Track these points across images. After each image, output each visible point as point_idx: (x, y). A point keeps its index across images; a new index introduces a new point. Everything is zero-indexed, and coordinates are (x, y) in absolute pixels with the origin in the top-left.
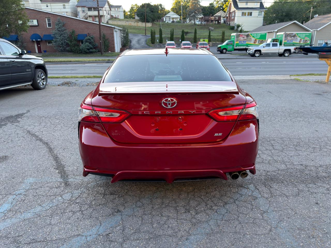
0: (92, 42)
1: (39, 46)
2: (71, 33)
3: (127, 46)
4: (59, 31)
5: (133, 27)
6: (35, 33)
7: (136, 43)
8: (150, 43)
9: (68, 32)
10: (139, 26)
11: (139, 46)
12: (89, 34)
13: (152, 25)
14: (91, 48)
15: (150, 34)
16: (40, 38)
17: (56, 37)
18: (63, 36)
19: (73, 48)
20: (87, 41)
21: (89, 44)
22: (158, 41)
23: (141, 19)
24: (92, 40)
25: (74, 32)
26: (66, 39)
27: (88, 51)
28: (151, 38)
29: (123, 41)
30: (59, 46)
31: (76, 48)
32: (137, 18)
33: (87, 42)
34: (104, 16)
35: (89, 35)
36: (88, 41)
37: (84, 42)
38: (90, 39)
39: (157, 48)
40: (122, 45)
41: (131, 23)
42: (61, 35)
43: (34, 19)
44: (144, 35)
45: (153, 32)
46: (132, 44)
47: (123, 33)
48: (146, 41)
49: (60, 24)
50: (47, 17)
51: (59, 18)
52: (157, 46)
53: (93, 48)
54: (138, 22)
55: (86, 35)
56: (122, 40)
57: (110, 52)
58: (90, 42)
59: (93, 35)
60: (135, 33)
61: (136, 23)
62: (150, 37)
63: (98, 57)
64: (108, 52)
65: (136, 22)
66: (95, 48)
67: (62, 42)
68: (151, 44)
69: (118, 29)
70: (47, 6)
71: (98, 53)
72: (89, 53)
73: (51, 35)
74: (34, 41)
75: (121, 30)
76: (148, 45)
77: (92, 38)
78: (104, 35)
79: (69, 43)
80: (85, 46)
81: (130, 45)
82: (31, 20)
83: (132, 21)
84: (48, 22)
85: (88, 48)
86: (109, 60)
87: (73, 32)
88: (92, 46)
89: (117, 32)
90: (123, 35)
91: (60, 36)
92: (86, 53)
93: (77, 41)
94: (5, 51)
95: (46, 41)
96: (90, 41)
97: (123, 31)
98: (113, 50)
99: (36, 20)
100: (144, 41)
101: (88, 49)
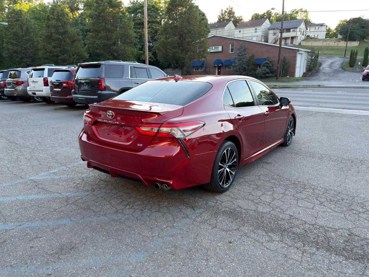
0: (270, 66)
1: (219, 70)
2: (250, 57)
3: (314, 70)
4: (239, 56)
5: (330, 48)
6: (218, 59)
7: (327, 66)
8: (347, 66)
9: (248, 56)
10: (340, 47)
11: (331, 70)
12: (268, 57)
13: (359, 44)
14: (268, 73)
15: (350, 55)
16: (222, 63)
17: (235, 62)
18: (242, 61)
19: (250, 72)
20: (264, 65)
21: (266, 68)
22: (359, 63)
23: (344, 37)
24: (270, 65)
25: (254, 56)
26: (245, 63)
27: (263, 76)
28: (350, 61)
29: (309, 65)
30: (236, 71)
31: (252, 73)
32: (340, 36)
33: (264, 67)
34: (297, 37)
35: (268, 59)
36: (266, 65)
37: (262, 67)
38: (268, 63)
39: (357, 72)
40: (306, 68)
41: (329, 43)
42: (240, 60)
43: (220, 46)
44: (342, 57)
45: (354, 53)
46: (321, 68)
47: (310, 56)
48: (342, 64)
49: (241, 49)
50: (232, 42)
51: (242, 42)
52: (356, 70)
53: (270, 72)
54: (340, 42)
55: (266, 59)
56: (308, 63)
57: (288, 76)
58: (268, 67)
59: (272, 59)
60: (331, 55)
61: (336, 43)
62: (349, 59)
63: (272, 82)
64: (286, 76)
65: (336, 41)
66: (272, 73)
67: (239, 66)
68: (349, 67)
69: (305, 51)
70: (240, 32)
71: (274, 78)
72: (264, 78)
73: (231, 60)
74: (216, 66)
75: (308, 52)
76: (343, 69)
77: (271, 62)
78: (284, 58)
79: (247, 68)
80: (262, 71)
81: (318, 69)
82: (217, 47)
83: (331, 41)
84: (231, 47)
85: (265, 72)
86: (275, 86)
87: (252, 56)
88: (269, 70)
89: (302, 55)
90: (310, 57)
91: (238, 61)
92: (261, 78)
93: (254, 65)
94: (152, 75)
95: (226, 66)
96: (268, 65)
97: (312, 53)
98: (293, 74)
99: (221, 46)
100: (339, 64)
101: (264, 74)
